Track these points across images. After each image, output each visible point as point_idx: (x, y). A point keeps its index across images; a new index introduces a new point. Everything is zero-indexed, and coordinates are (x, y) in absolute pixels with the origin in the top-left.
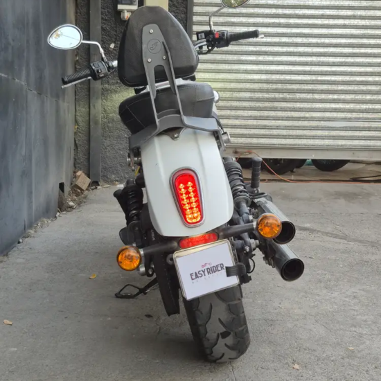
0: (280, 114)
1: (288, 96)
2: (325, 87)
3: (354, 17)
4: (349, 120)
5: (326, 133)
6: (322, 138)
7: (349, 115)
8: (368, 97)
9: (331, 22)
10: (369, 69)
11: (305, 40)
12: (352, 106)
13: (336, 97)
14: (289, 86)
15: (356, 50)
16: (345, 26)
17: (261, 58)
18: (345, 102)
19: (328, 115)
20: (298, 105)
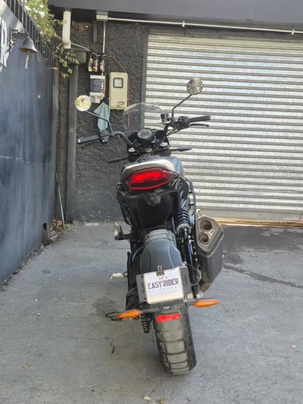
1: (213, 171)
2: (240, 166)
3: (263, 116)
4: (258, 190)
5: (240, 199)
6: (238, 203)
7: (257, 187)
8: (272, 174)
9: (246, 119)
10: (272, 154)
11: (227, 132)
13: (248, 173)
14: (214, 165)
15: (264, 140)
16: (255, 123)
19: (242, 186)
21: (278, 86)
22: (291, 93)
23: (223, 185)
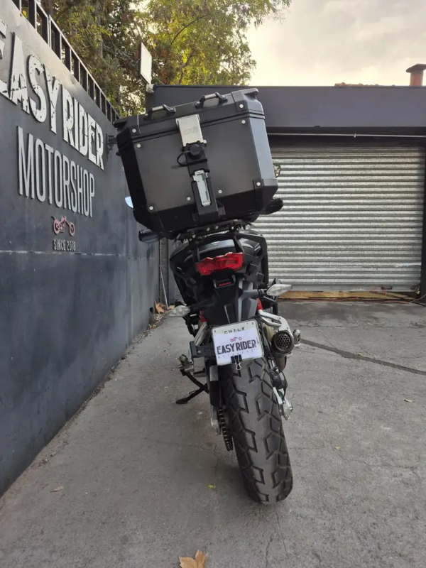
0: (284, 264)
2: (312, 247)
3: (330, 204)
4: (328, 266)
5: (314, 275)
6: (311, 278)
7: (327, 264)
8: (339, 253)
9: (315, 207)
10: (339, 235)
11: (299, 219)
12: (329, 258)
13: (319, 253)
14: (290, 247)
15: (332, 224)
16: (324, 210)
17: (272, 230)
18: (325, 255)
19: (314, 264)
20: (296, 258)
21: (342, 178)
22: (354, 184)
23: (298, 264)
